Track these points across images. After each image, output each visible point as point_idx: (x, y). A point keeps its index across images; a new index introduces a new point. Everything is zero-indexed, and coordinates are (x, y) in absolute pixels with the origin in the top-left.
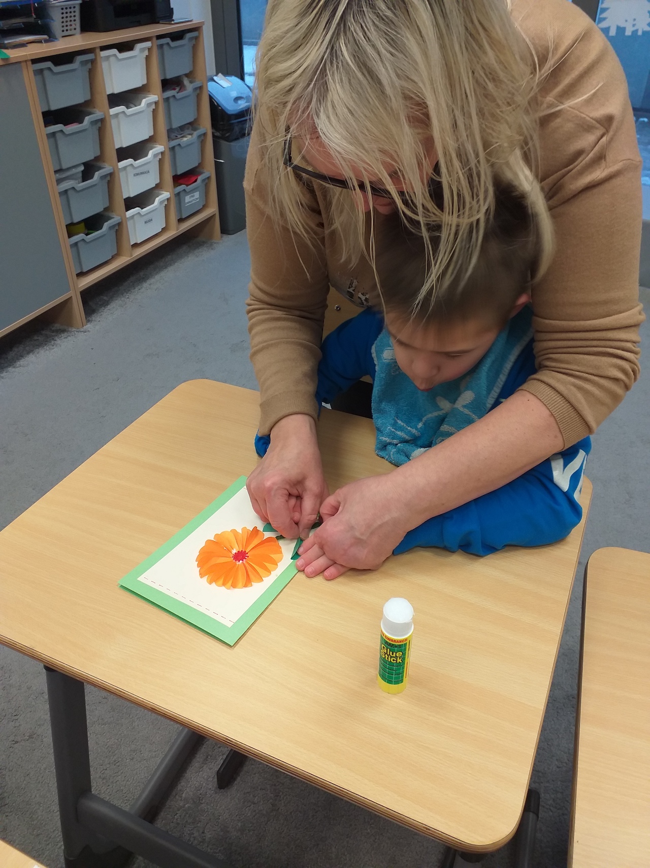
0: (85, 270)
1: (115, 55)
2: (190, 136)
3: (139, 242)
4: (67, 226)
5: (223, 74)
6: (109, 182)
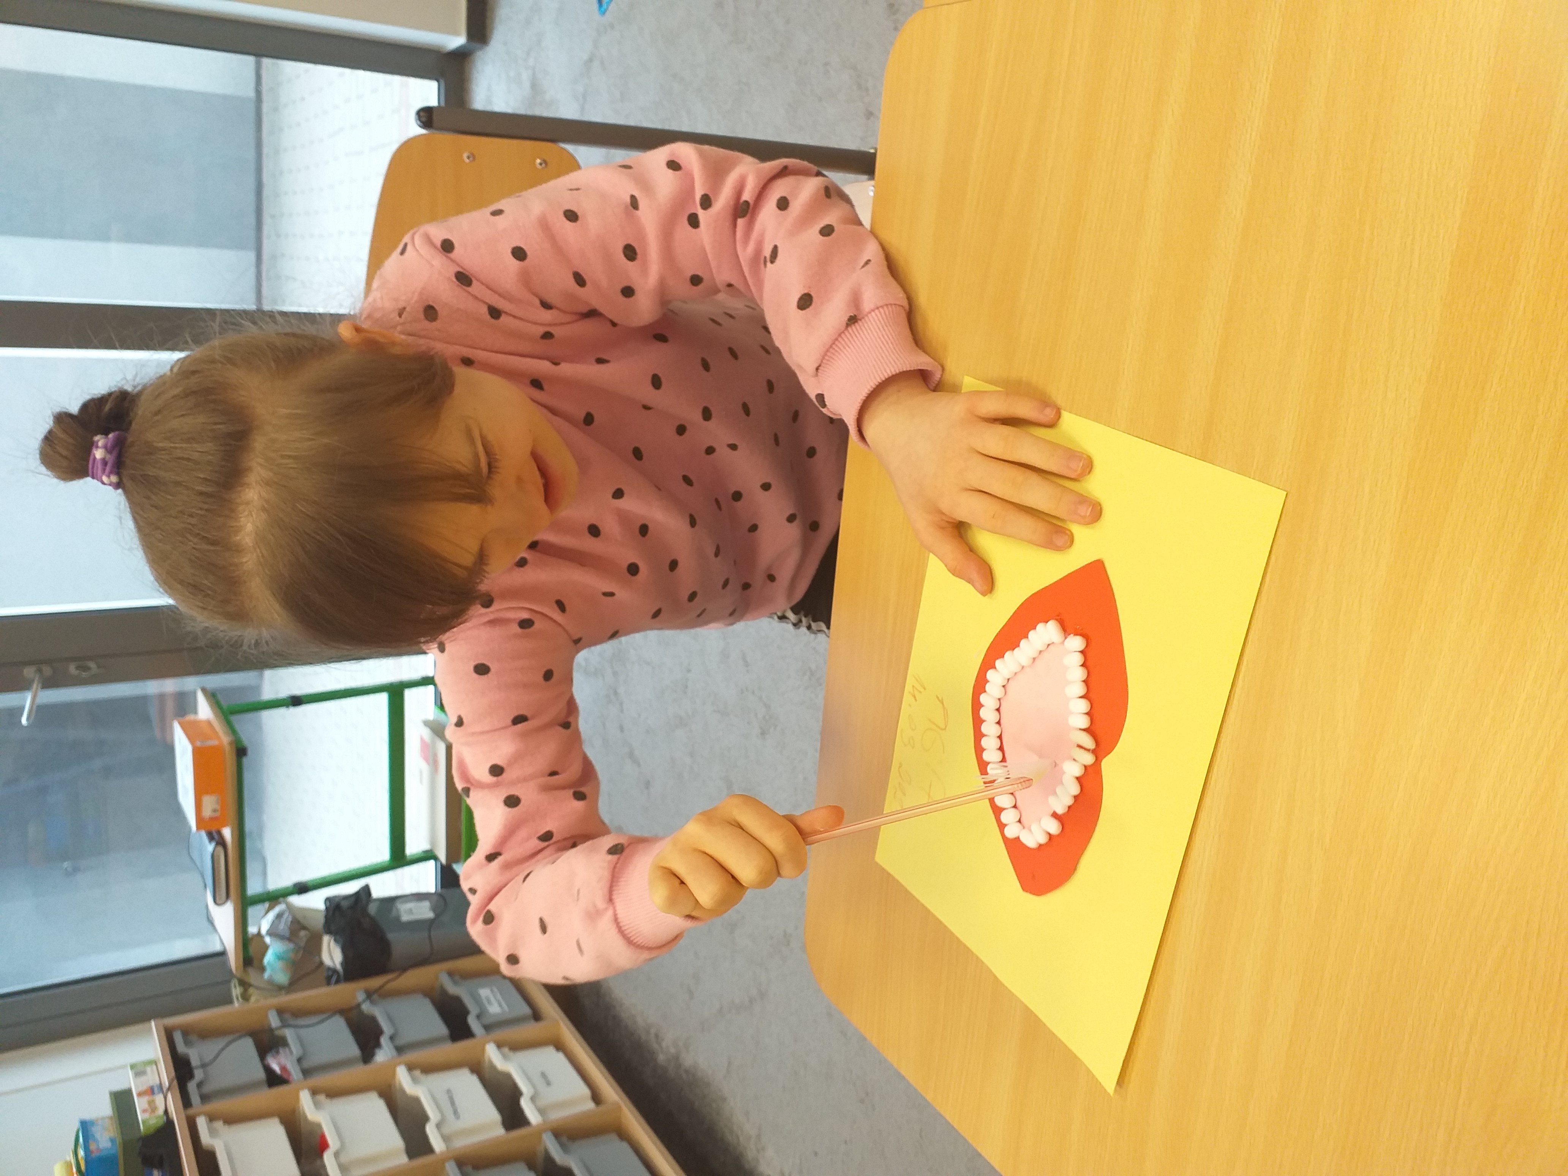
3: (589, 1093)
6: (476, 1167)
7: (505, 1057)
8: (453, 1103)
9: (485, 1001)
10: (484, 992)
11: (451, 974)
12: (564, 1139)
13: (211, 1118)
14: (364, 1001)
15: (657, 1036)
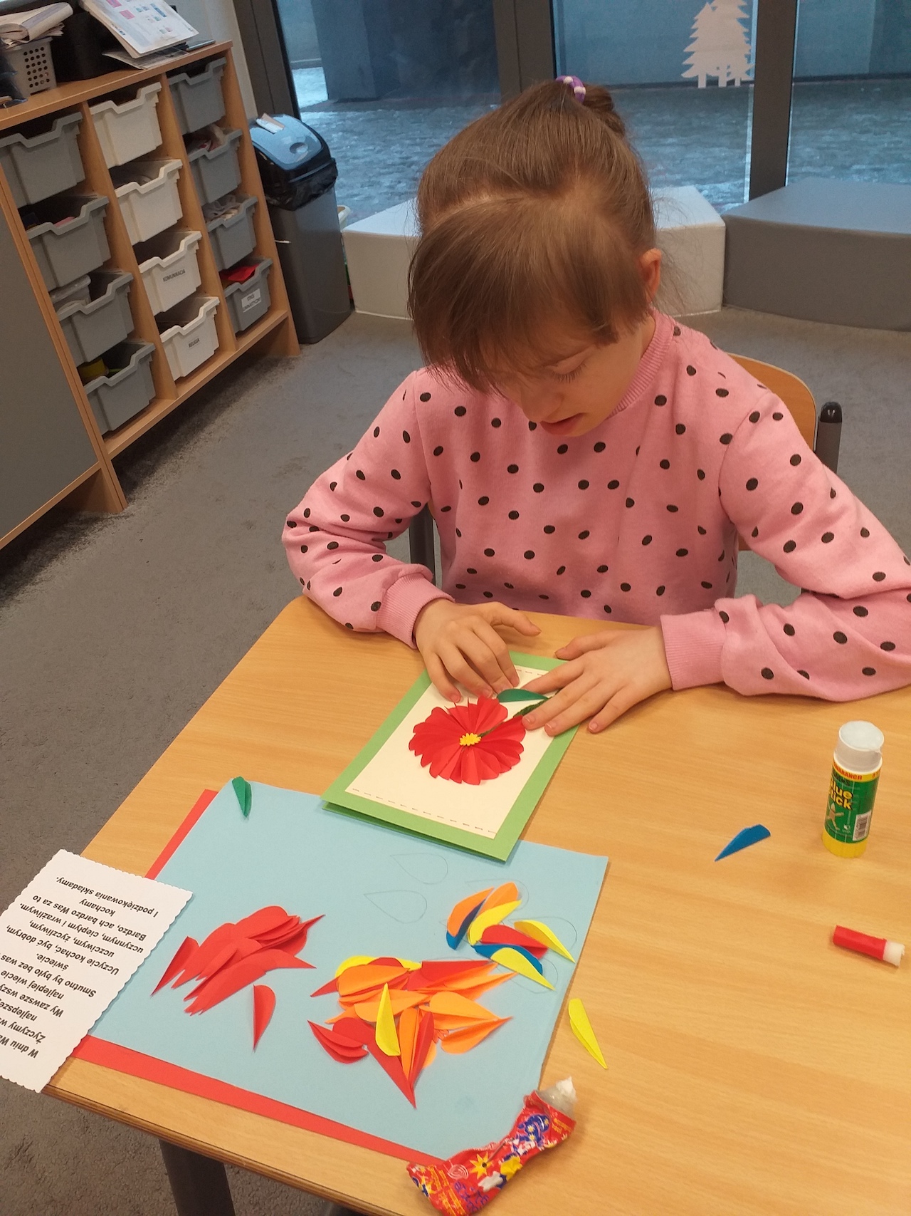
0: (113, 428)
1: (111, 110)
2: (235, 212)
3: (185, 375)
4: (77, 368)
5: (268, 114)
6: (129, 296)
8: (175, 275)
12: (150, 359)
13: (160, 94)
14: (249, 201)
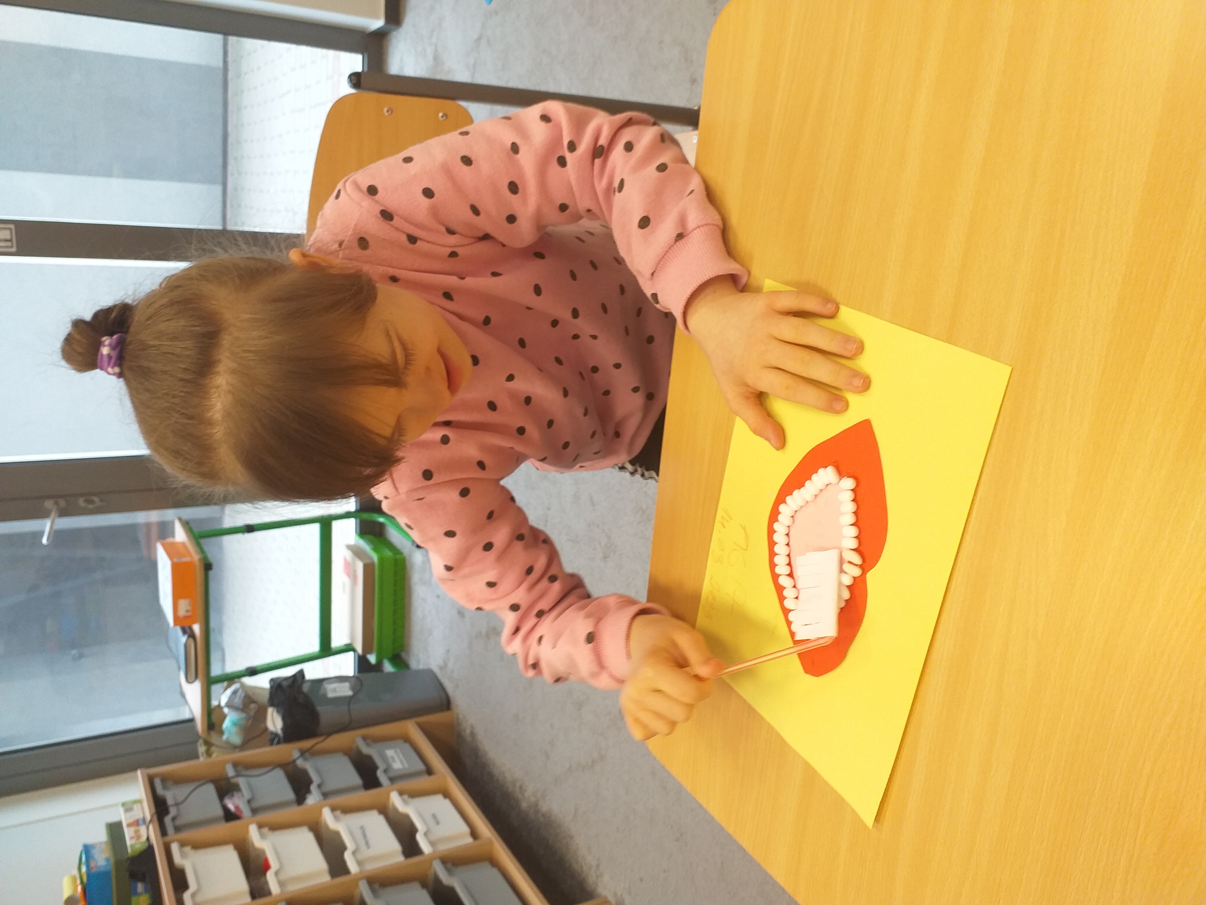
1: (193, 895)
3: (469, 830)
6: (382, 884)
7: (405, 802)
8: (365, 836)
9: (390, 760)
10: (390, 753)
11: (365, 738)
12: (449, 865)
13: (183, 844)
14: (298, 758)
15: (521, 787)
